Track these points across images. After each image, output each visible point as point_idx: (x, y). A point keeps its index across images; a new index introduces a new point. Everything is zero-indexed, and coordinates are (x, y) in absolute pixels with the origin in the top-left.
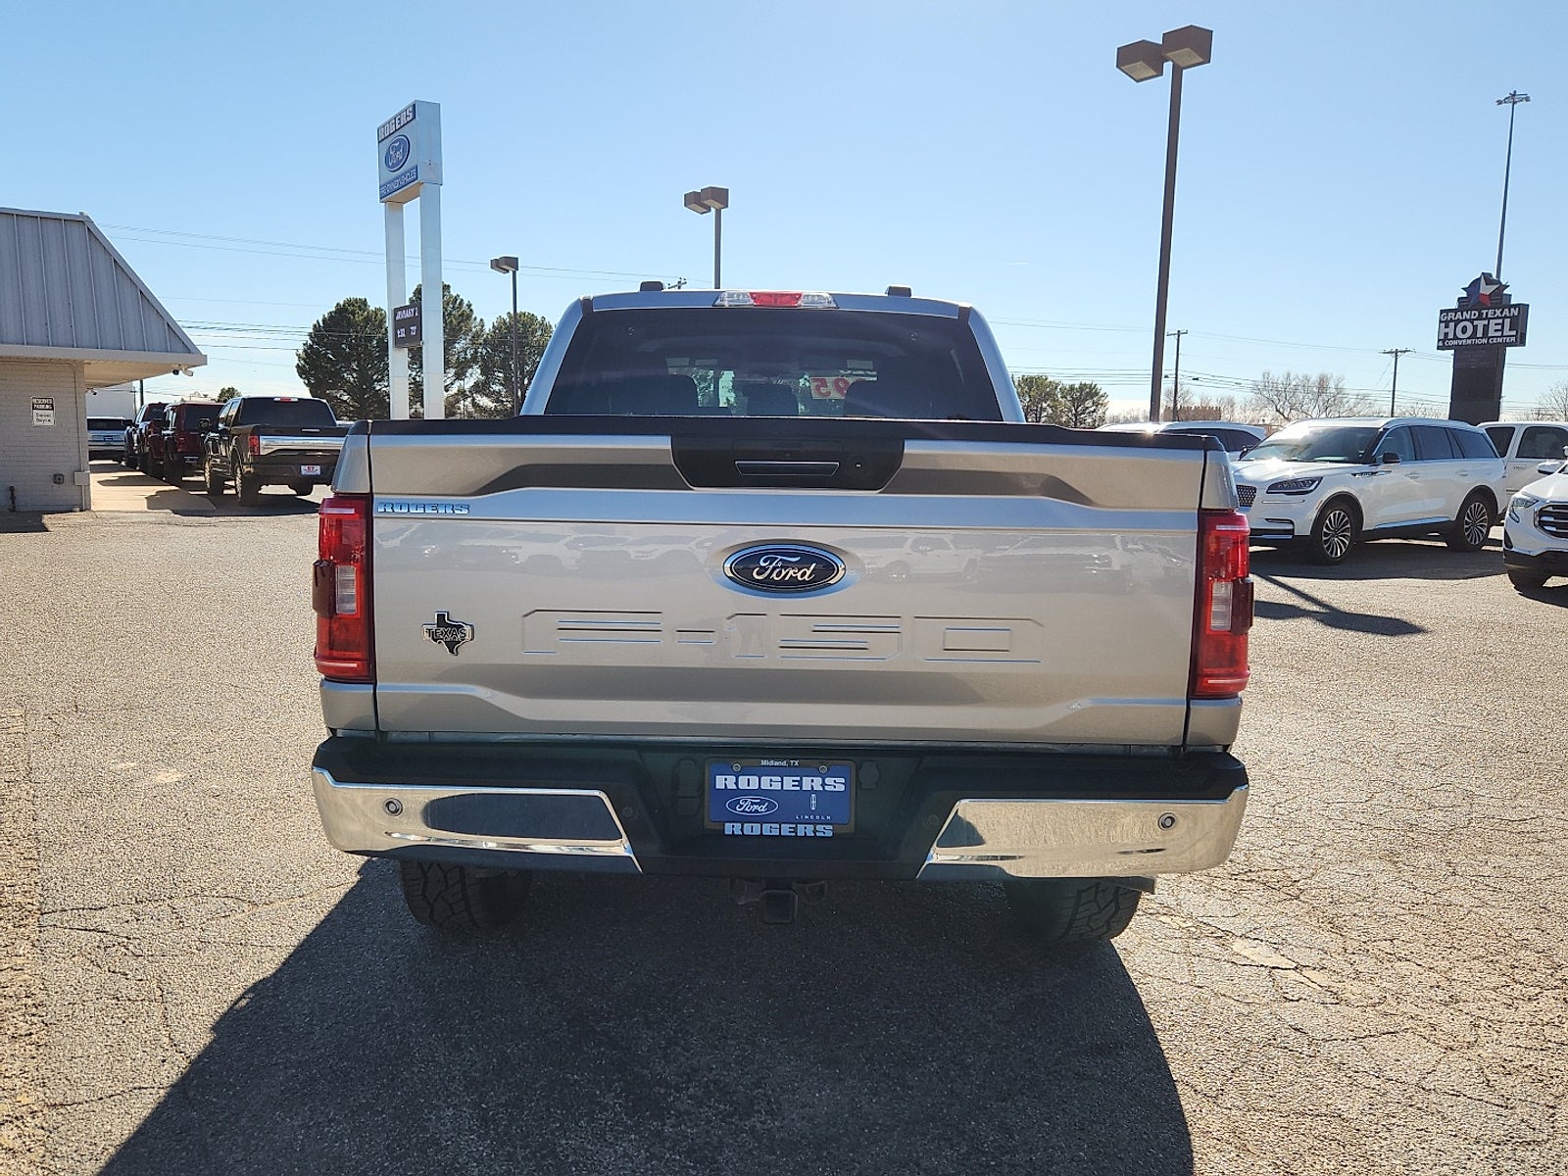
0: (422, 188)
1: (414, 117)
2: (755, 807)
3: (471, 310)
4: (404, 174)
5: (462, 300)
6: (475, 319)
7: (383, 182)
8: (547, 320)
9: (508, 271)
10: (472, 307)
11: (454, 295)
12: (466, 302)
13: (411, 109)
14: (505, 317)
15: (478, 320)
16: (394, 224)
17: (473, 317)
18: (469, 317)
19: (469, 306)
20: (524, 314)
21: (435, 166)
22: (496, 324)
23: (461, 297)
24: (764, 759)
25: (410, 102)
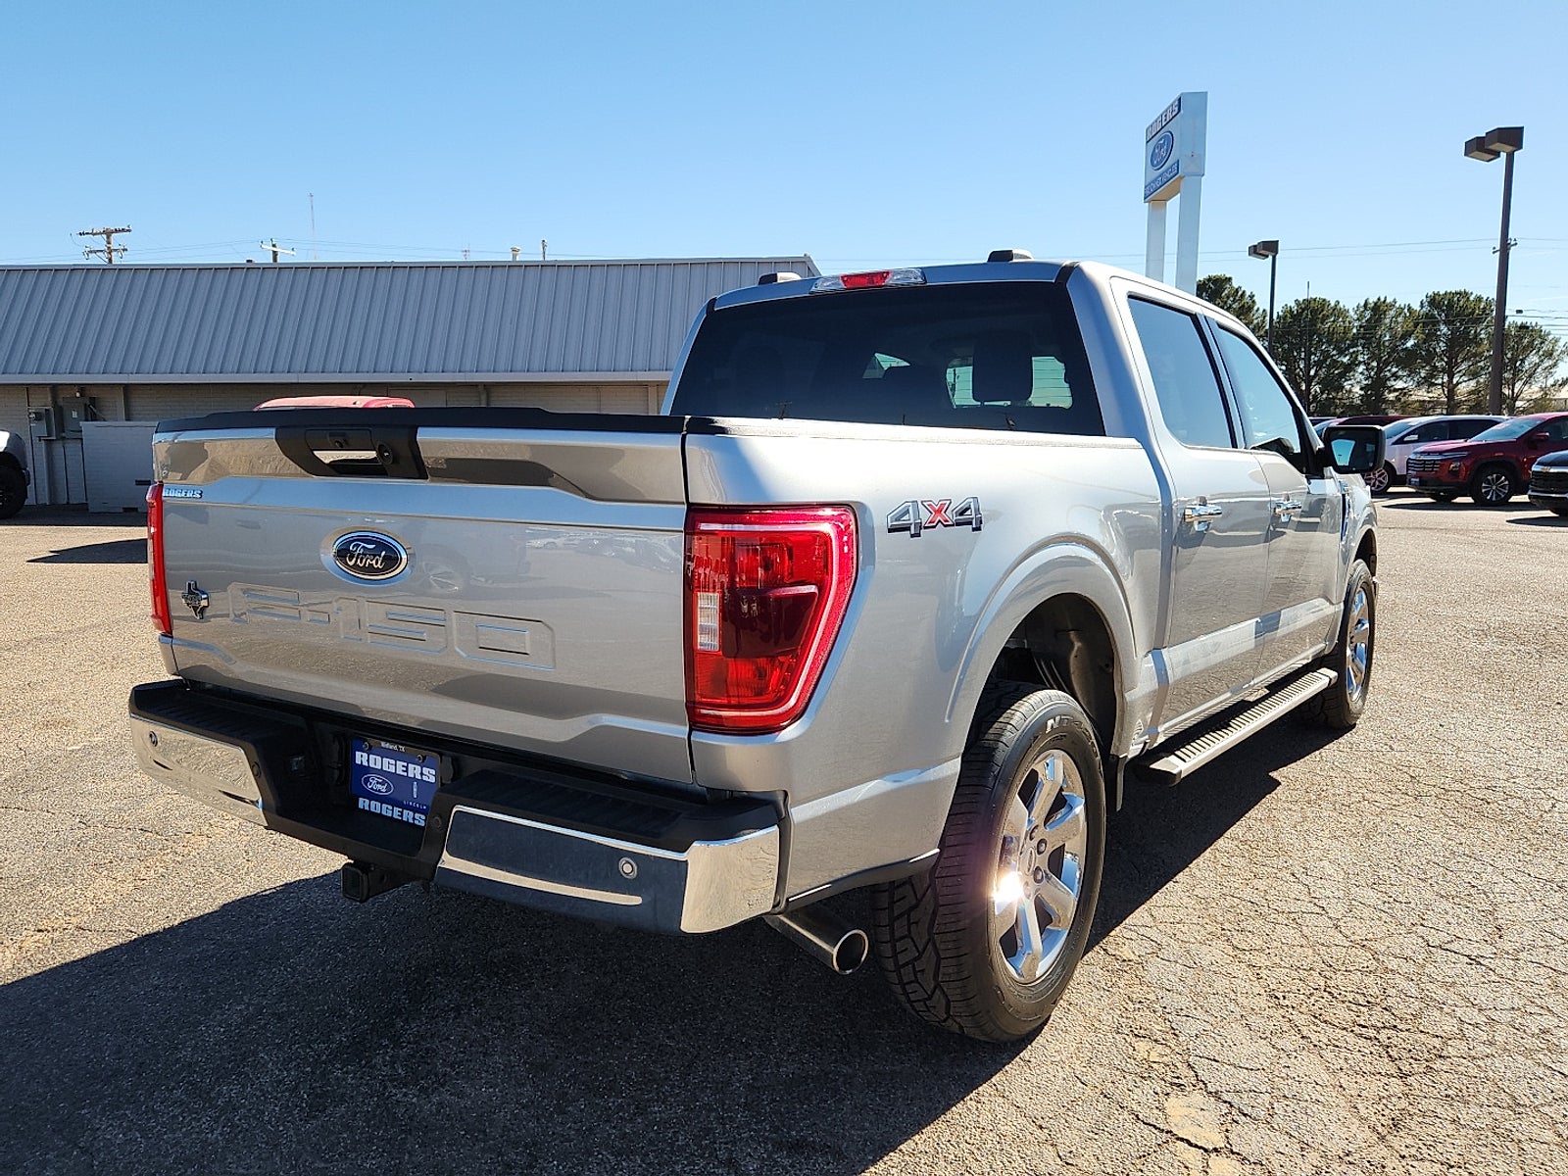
0: (1182, 183)
1: (1179, 110)
2: (379, 786)
3: (1254, 302)
4: (1166, 171)
5: (1244, 292)
6: (1258, 309)
7: (1149, 181)
8: (1341, 305)
9: (1267, 256)
10: (1255, 298)
11: (1236, 287)
12: (1248, 294)
13: (1177, 103)
14: (1293, 304)
15: (1261, 311)
16: (1156, 222)
17: (1255, 308)
18: (1250, 308)
19: (1252, 296)
20: (1315, 300)
21: (1198, 158)
22: (1281, 314)
23: (1243, 289)
24: (384, 740)
25: (1177, 96)
